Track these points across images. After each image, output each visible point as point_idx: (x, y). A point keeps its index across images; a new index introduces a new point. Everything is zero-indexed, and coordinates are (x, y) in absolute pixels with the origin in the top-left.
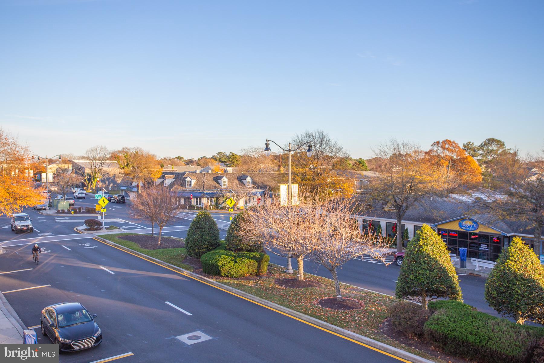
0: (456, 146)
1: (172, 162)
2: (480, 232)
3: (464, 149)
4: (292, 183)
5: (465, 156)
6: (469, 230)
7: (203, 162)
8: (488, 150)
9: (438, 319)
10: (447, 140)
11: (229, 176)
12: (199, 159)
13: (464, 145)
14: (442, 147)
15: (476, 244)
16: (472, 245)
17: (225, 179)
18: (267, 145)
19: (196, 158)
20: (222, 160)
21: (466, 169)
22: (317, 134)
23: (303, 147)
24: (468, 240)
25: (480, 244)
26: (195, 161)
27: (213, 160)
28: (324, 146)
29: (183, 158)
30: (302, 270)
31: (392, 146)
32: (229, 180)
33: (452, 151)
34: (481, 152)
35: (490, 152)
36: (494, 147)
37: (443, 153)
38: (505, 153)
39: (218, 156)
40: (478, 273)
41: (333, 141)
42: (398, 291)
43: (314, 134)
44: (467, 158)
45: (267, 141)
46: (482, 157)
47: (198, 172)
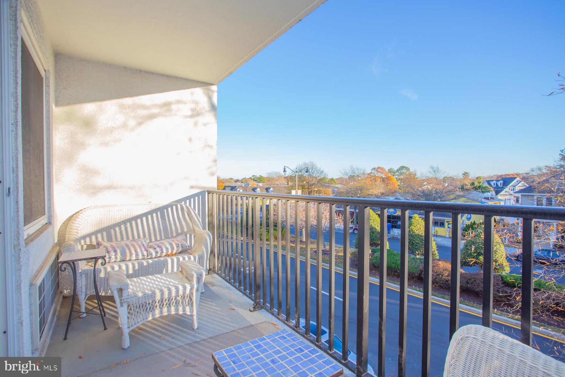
0: (384, 170)
1: (227, 181)
2: (398, 215)
3: (388, 172)
4: (298, 189)
5: (389, 176)
6: (392, 214)
7: (244, 181)
8: (401, 172)
9: (377, 257)
10: (379, 167)
11: (260, 187)
12: (242, 179)
13: (388, 170)
14: (377, 171)
15: (396, 221)
16: (393, 222)
17: (258, 189)
18: (284, 169)
19: (240, 179)
20: (255, 180)
21: (390, 183)
22: (310, 164)
23: (303, 171)
24: (391, 220)
25: (397, 221)
26: (240, 180)
27: (250, 180)
28: (314, 170)
29: (233, 179)
30: (304, 236)
31: (351, 170)
32: (261, 190)
33: (382, 173)
34: (397, 173)
35: (401, 174)
36: (404, 171)
37: (377, 174)
38: (410, 174)
39: (253, 178)
40: (397, 236)
41: (319, 168)
42: (356, 244)
43: (308, 164)
44: (390, 177)
45: (285, 167)
46: (398, 176)
47: (243, 185)
